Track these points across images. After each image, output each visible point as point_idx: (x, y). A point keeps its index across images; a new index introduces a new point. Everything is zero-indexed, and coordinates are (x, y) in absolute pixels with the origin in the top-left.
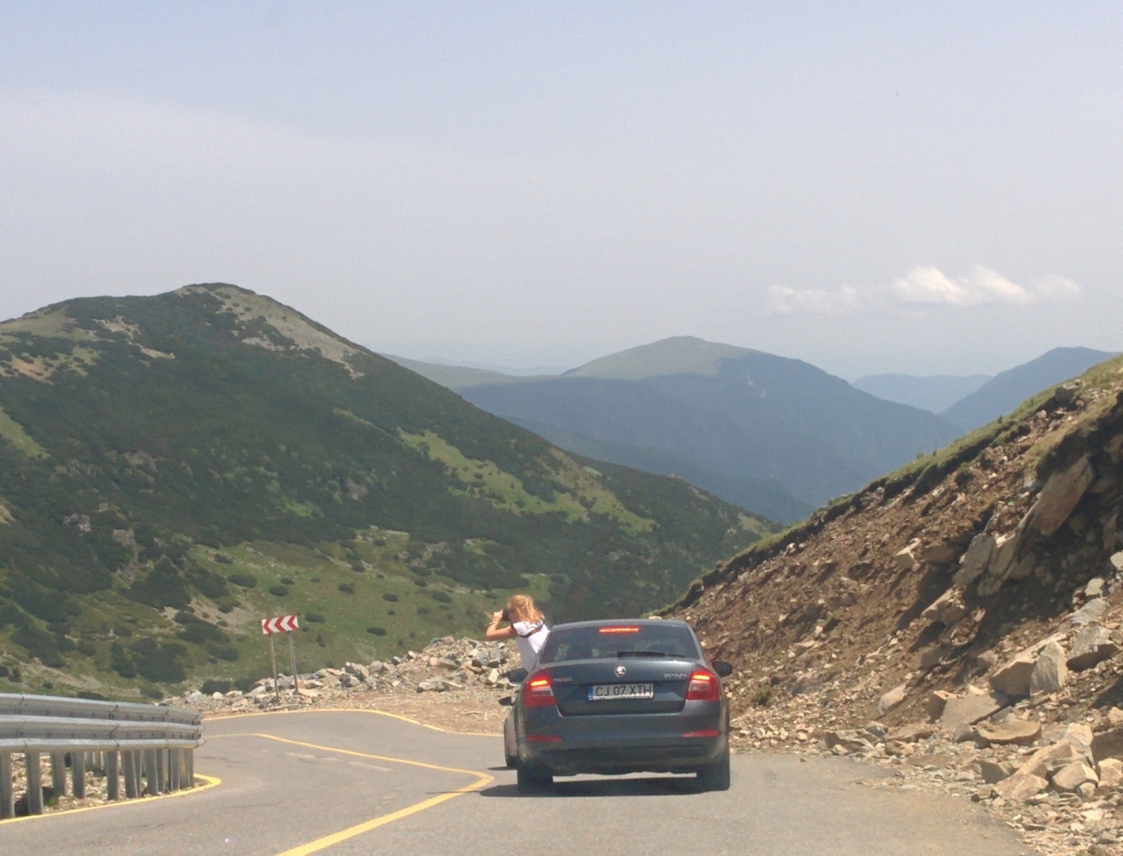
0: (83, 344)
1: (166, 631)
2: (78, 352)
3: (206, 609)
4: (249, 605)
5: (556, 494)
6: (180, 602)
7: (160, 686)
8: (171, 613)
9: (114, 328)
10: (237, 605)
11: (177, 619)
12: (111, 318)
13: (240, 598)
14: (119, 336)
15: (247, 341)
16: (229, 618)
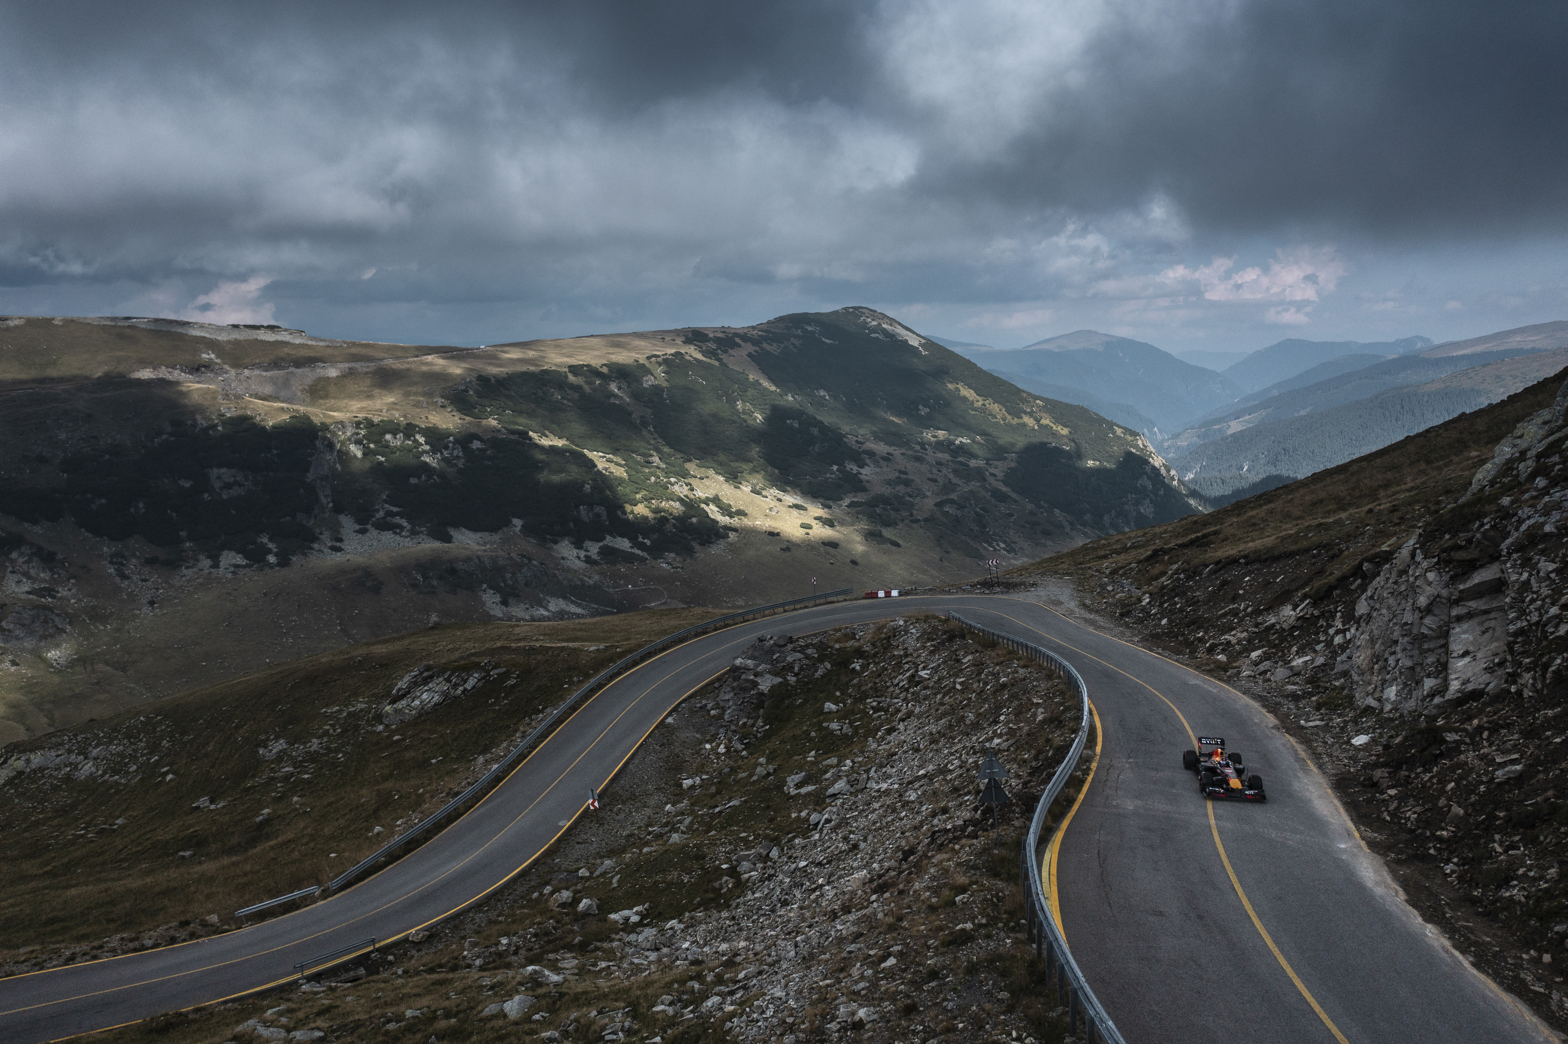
0: (796, 336)
1: (833, 476)
2: (793, 340)
3: (851, 466)
4: (872, 466)
5: (1023, 415)
6: (841, 464)
7: (831, 503)
8: (835, 468)
9: (810, 328)
10: (867, 465)
11: (837, 470)
12: (809, 324)
13: (868, 461)
14: (812, 332)
15: (873, 335)
16: (863, 471)
